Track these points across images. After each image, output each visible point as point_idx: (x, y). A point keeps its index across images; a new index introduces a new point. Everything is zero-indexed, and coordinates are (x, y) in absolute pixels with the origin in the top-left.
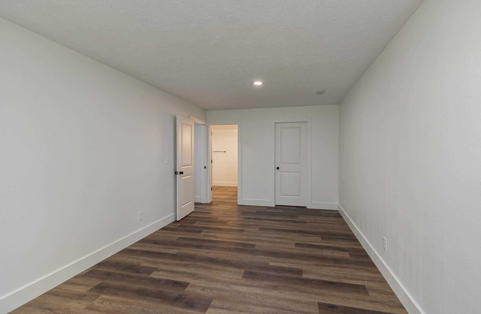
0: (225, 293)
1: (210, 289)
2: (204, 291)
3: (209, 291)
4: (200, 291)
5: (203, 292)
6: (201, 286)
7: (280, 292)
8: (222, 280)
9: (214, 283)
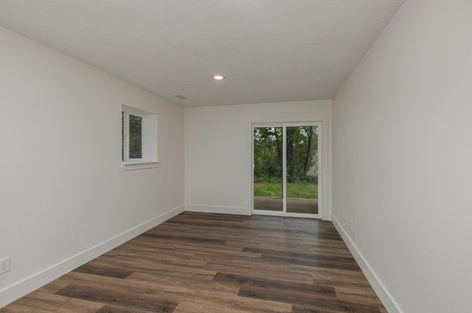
0: (201, 286)
1: (215, 289)
2: (221, 288)
3: (217, 288)
4: (224, 287)
5: (222, 286)
6: (226, 293)
7: (150, 286)
8: (203, 299)
9: (212, 296)
